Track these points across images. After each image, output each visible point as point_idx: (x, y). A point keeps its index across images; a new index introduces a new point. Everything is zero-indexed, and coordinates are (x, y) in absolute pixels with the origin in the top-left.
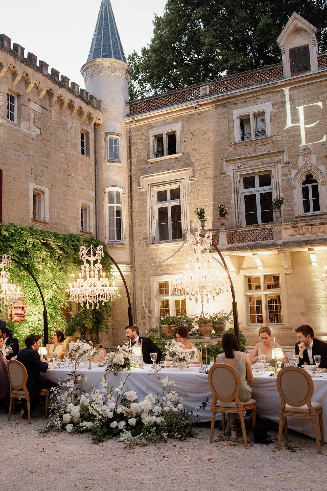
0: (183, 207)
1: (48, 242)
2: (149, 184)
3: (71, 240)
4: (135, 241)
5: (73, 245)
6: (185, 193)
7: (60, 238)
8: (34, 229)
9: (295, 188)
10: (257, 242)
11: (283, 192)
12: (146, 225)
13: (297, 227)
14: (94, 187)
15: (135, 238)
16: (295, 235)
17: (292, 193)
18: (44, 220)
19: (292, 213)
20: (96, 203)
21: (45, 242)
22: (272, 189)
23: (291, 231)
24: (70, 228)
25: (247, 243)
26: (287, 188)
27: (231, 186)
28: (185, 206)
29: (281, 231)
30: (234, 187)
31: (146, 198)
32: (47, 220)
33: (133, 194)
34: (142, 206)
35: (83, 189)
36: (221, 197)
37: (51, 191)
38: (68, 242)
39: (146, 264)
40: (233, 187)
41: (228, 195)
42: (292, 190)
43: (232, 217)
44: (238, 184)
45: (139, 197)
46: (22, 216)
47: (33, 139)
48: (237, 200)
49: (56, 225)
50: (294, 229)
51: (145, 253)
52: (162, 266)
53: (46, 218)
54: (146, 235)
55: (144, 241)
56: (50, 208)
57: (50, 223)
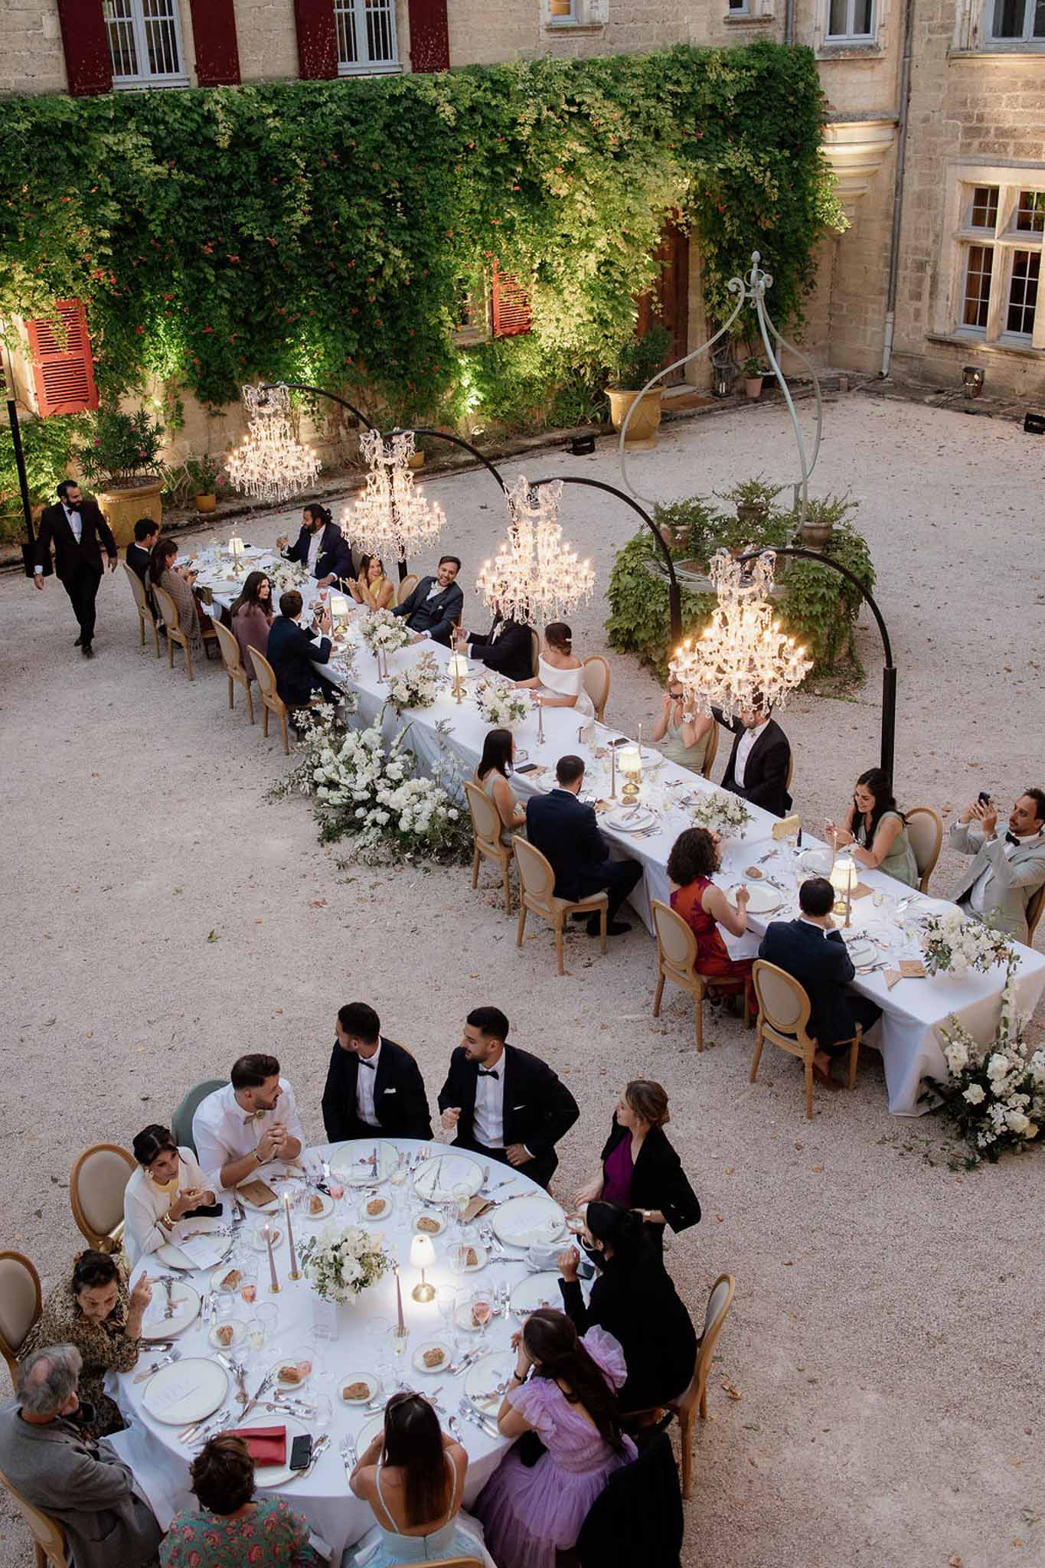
1: (584, 109)
4: (914, 33)
5: (675, 95)
8: (546, 69)
15: (916, 22)
18: (590, 16)
21: (574, 110)
24: (686, 19)
32: (601, 15)
38: (659, 86)
39: (940, 121)
49: (631, 25)
51: (940, 81)
52: (988, 131)
53: (597, 8)
54: (952, 15)
55: (944, 36)
57: (608, 24)
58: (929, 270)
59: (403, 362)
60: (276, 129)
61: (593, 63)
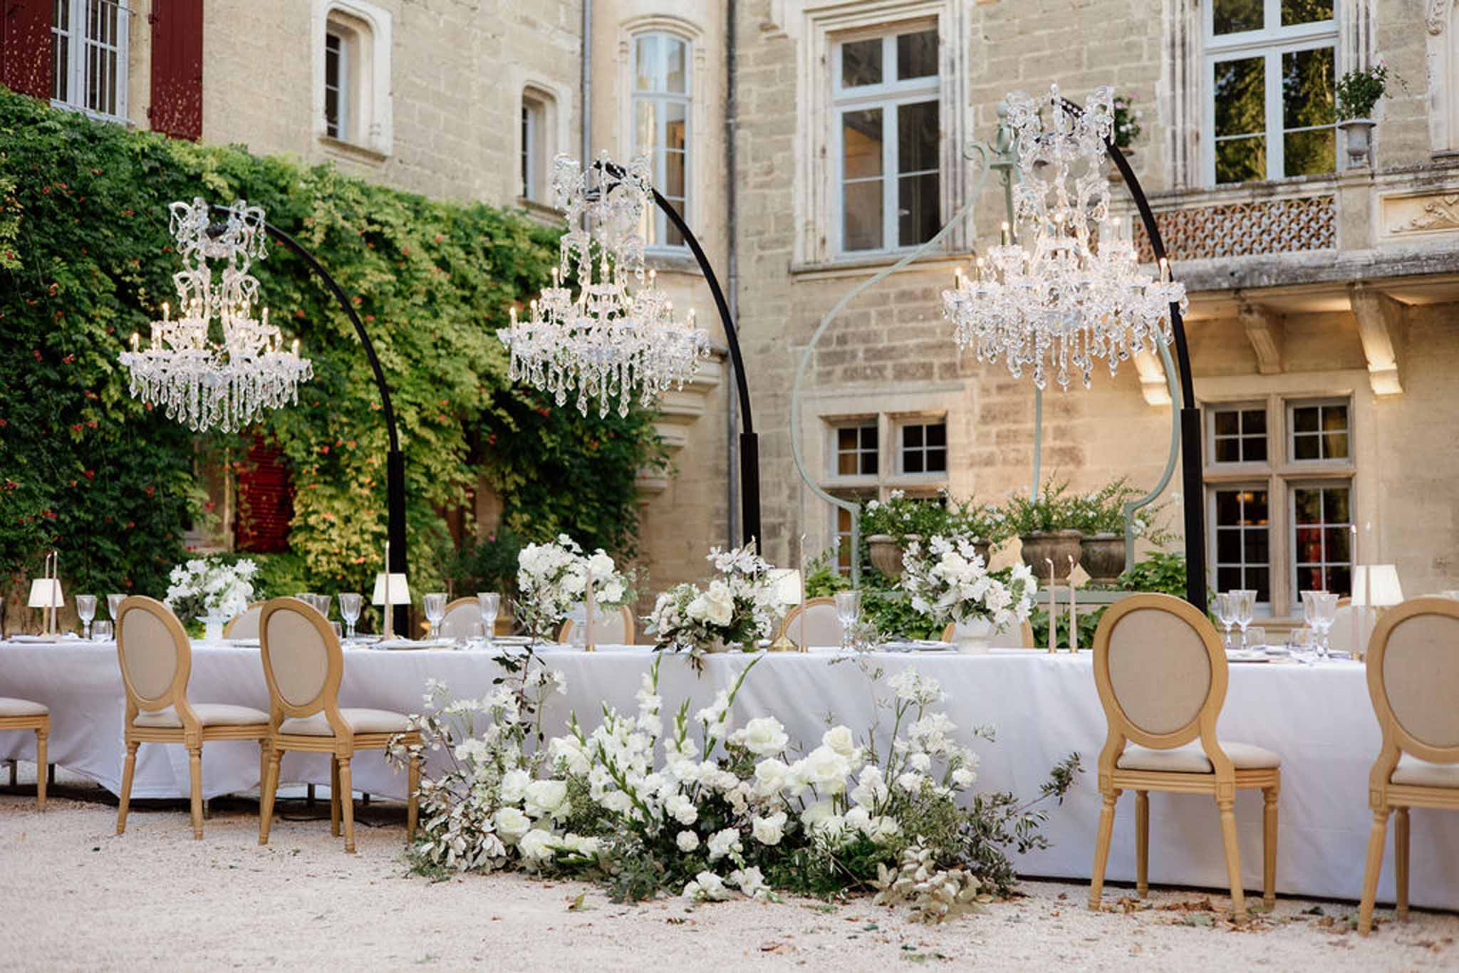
0: (951, 111)
1: (388, 232)
2: (807, 12)
3: (481, 231)
4: (741, 250)
6: (961, 49)
7: (436, 219)
8: (332, 176)
9: (1436, 33)
10: (1264, 257)
11: (1383, 47)
12: (789, 182)
13: (1441, 193)
14: (577, 18)
15: (740, 238)
16: (1430, 227)
17: (1422, 55)
18: (370, 142)
19: (1420, 136)
20: (582, 87)
21: (376, 228)
22: (1336, 34)
23: (1413, 211)
24: (478, 183)
25: (1219, 261)
26: (1400, 32)
27: (1160, 24)
28: (958, 104)
29: (1369, 208)
30: (1173, 25)
31: (794, 69)
32: (384, 144)
33: (739, 52)
34: (775, 102)
35: (532, 24)
36: (1116, 68)
37: (400, 24)
38: (468, 236)
39: (784, 349)
40: (1167, 26)
41: (1145, 62)
42: (1422, 41)
43: (1157, 156)
44: (1189, 14)
45: (763, 68)
46: (282, 122)
48: (1182, 80)
49: (418, 169)
50: (1426, 203)
51: (780, 302)
52: (854, 355)
53: (379, 134)
54: (791, 227)
55: (781, 251)
56: (396, 94)
57: (393, 157)
58: (786, 534)
61: (384, 191)
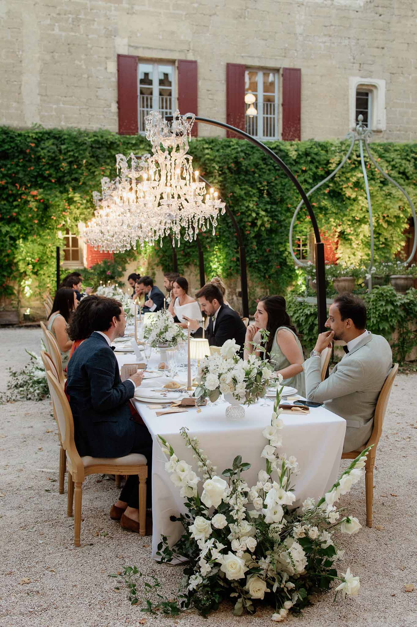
18: (377, 127)
32: (382, 126)
37: (388, 83)
46: (336, 127)
47: (357, 12)
49: (398, 132)
53: (380, 123)
56: (388, 108)
57: (386, 131)
59: (265, 267)
60: (208, 154)
61: (374, 144)
